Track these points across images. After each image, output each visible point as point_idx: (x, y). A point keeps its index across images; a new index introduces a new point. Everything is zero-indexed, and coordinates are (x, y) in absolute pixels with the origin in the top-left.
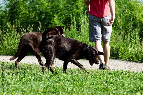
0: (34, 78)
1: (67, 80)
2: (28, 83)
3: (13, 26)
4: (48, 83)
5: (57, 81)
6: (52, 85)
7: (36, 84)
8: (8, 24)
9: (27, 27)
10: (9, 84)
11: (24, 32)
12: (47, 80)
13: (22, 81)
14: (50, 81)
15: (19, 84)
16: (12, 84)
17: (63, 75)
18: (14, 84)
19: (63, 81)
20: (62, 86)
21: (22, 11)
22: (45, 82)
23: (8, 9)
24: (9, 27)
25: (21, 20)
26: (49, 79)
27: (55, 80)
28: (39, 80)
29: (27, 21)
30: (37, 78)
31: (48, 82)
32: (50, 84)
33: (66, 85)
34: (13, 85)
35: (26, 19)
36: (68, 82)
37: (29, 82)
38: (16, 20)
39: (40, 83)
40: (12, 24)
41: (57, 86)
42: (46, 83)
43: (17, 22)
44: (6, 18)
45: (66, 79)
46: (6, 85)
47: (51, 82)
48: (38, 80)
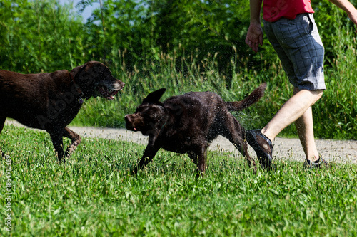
0: (220, 185)
1: (302, 192)
2: (204, 198)
3: (168, 56)
4: (256, 199)
5: (277, 193)
6: (266, 203)
7: (225, 202)
8: (154, 51)
9: (202, 59)
10: (158, 201)
11: (194, 72)
12: (252, 191)
13: (191, 193)
14: (261, 193)
15: (182, 202)
16: (165, 201)
17: (292, 179)
18: (171, 201)
19: (294, 194)
20: (290, 205)
21: (189, 19)
22: (249, 196)
23: (153, 14)
24: (157, 58)
25: (188, 40)
26: (258, 189)
27: (273, 190)
28: (234, 191)
29: (201, 45)
30: (227, 187)
31: (256, 196)
32: (261, 200)
33: (301, 203)
34: (168, 204)
35: (200, 38)
36: (305, 196)
37: (207, 195)
38: (175, 41)
39: (236, 197)
40: (165, 50)
41: (278, 205)
42: (250, 199)
43: (178, 45)
44: (150, 37)
45: (300, 187)
46: (152, 204)
47: (263, 197)
48: (231, 193)
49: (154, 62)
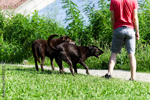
0: (116, 91)
1: (148, 93)
2: (110, 95)
3: (97, 41)
4: (130, 96)
5: (138, 94)
6: (134, 98)
7: (118, 97)
8: (92, 39)
9: (110, 42)
10: (93, 97)
11: (107, 47)
12: (129, 93)
13: (105, 94)
14: (132, 94)
15: (102, 97)
16: (95, 97)
17: (144, 88)
18: (98, 96)
19: (144, 94)
20: (143, 99)
21: (105, 27)
23: (92, 25)
24: (93, 42)
25: (105, 35)
26: (131, 92)
27: (137, 93)
28: (122, 93)
29: (109, 37)
30: (119, 91)
31: (130, 95)
32: (132, 96)
33: (147, 98)
34: (97, 98)
35: (109, 34)
36: (149, 95)
37: (112, 94)
38: (100, 35)
39: (123, 95)
40: (96, 39)
41: (138, 98)
42: (128, 96)
43: (101, 37)
44: (90, 34)
45: (147, 92)
46: (90, 98)
47: (133, 95)
48: (120, 93)
49: (92, 43)
